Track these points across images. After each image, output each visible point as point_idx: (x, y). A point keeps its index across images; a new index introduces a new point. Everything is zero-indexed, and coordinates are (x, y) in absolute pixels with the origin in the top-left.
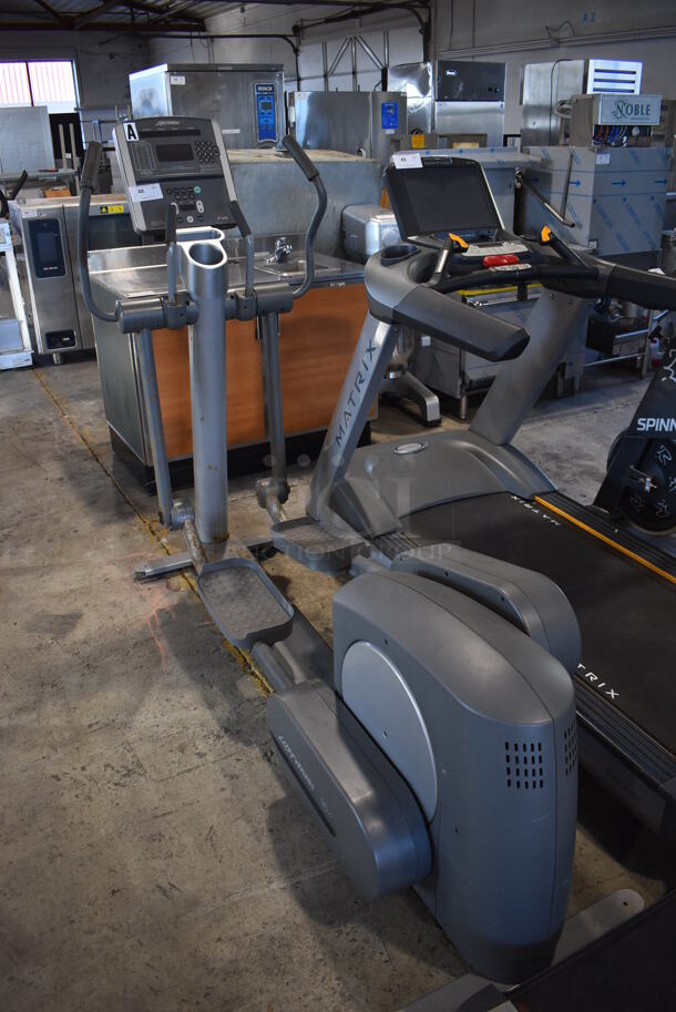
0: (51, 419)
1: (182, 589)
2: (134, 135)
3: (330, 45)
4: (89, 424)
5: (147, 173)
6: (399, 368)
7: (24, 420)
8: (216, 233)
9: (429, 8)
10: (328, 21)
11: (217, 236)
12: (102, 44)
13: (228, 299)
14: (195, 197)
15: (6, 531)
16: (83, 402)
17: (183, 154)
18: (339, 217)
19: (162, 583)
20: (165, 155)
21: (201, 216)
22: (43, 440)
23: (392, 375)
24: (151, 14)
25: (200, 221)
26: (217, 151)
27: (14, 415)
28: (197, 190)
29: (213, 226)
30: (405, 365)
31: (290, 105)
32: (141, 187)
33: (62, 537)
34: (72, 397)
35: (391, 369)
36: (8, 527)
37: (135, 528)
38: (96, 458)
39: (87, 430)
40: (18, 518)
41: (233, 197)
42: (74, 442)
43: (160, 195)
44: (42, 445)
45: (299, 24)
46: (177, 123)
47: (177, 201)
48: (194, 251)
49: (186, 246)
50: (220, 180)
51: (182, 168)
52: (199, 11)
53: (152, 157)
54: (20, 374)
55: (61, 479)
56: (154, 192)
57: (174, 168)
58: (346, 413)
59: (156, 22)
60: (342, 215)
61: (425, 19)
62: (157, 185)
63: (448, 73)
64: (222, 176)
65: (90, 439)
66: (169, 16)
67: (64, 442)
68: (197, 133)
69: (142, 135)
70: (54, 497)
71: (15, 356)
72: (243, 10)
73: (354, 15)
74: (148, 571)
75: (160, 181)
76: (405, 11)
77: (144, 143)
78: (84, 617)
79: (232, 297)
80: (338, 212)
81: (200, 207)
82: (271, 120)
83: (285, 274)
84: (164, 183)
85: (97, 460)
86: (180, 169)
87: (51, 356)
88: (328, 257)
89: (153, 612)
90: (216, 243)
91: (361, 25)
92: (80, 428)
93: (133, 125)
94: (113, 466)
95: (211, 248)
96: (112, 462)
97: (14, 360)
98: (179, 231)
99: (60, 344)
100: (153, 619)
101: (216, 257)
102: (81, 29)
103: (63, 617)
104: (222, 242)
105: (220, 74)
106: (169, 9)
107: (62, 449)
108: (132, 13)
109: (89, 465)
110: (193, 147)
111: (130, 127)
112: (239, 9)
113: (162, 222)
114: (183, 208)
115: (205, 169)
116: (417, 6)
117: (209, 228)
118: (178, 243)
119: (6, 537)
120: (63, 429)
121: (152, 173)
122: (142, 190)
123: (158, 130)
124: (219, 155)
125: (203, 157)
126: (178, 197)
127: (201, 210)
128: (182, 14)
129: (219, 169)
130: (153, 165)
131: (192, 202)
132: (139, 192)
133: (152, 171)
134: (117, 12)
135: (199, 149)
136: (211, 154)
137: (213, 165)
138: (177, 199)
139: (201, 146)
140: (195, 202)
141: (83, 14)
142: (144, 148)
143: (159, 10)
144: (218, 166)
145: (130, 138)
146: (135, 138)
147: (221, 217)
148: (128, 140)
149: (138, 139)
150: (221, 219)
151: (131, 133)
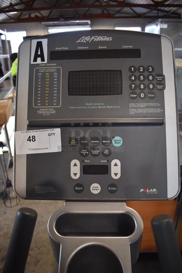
2: (42, 55)
5: (46, 112)
14: (110, 153)
17: (107, 85)
25: (111, 193)
28: (117, 142)
32: (32, 133)
47: (82, 157)
56: (50, 141)
62: (58, 131)
66: (170, 14)
69: (53, 56)
77: (54, 66)
81: (116, 169)
84: (69, 130)
93: (45, 42)
102: (143, 18)
108: (158, 13)
114: (88, 170)
121: (54, 112)
122: (34, 137)
123: (79, 48)
124: (164, 88)
125: (138, 91)
126: (84, 152)
127: (116, 174)
128: (174, 13)
129: (159, 110)
130: (58, 99)
131: (104, 161)
132: (29, 140)
133: (55, 109)
134: (154, 13)
135: (133, 78)
136: (151, 86)
137: (152, 104)
138: (82, 155)
139: (137, 74)
140: (109, 162)
141: (144, 14)
142: (51, 74)
143: (167, 12)
144: (158, 105)
145: (35, 60)
146: (43, 60)
147: (145, 189)
148: (32, 63)
149: (46, 61)
150: (144, 192)
151: (39, 53)
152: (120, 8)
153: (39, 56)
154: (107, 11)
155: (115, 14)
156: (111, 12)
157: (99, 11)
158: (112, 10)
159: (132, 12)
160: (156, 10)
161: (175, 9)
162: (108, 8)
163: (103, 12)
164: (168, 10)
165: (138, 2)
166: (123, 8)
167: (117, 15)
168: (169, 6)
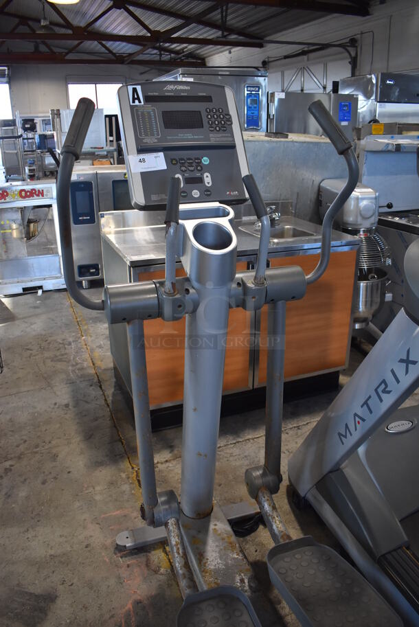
0: (71, 340)
1: (162, 570)
2: (138, 99)
3: (286, 73)
4: (100, 347)
5: (150, 141)
6: (364, 320)
7: (50, 339)
8: (224, 210)
9: (356, 47)
10: (286, 57)
11: (226, 214)
12: (142, 74)
13: (234, 285)
14: (202, 169)
15: (7, 464)
16: (99, 324)
17: (192, 121)
18: (316, 189)
19: (141, 558)
20: (172, 121)
21: (208, 190)
22: (60, 360)
23: (357, 326)
24: (172, 55)
25: (207, 196)
26: (230, 120)
27: (44, 333)
28: (206, 161)
29: (221, 202)
30: (370, 317)
31: (271, 101)
32: (142, 156)
33: (55, 478)
34: (91, 319)
35: (356, 320)
36: (11, 459)
37: (124, 475)
38: (100, 384)
39: (98, 353)
40: (22, 448)
41: (245, 172)
42: (85, 364)
43: (163, 166)
44: (59, 366)
45: (267, 60)
46: (186, 88)
47: (182, 172)
48: (198, 232)
49: (190, 225)
50: (230, 151)
51: (190, 136)
52: (202, 53)
53: (158, 122)
54: (57, 295)
55: (67, 406)
56: (157, 162)
57: (181, 136)
58: (356, 415)
59: (175, 59)
60: (319, 186)
61: (353, 54)
62: (161, 154)
63: (388, 82)
64: (233, 147)
65: (98, 363)
66: (183, 56)
67: (77, 364)
68: (208, 99)
69: (148, 99)
70: (58, 425)
71: (54, 281)
72: (230, 53)
73: (304, 53)
74: (129, 544)
75: (164, 149)
76: (340, 49)
77: (150, 107)
78: (58, 602)
79: (239, 284)
80: (316, 183)
81: (208, 179)
82: (256, 113)
83: (276, 241)
84: (170, 153)
85: (101, 387)
86: (187, 137)
87: (81, 282)
88: (305, 222)
89: (129, 606)
90: (224, 222)
91: (308, 60)
92: (92, 350)
93: (139, 88)
94: (114, 395)
95: (219, 229)
96: (113, 390)
97: (53, 284)
98: (182, 207)
99: (88, 274)
100: (128, 615)
101: (224, 240)
102: (128, 63)
103: (37, 597)
104: (231, 221)
105: (220, 77)
106: (183, 52)
107: (73, 371)
108: (161, 55)
109: (94, 392)
110: (204, 114)
111: (135, 90)
112: (228, 52)
113: (164, 196)
114: (189, 181)
115: (215, 138)
116: (348, 46)
117: (216, 204)
118: (180, 221)
119: (7, 470)
120: (78, 351)
121: (156, 141)
122: (144, 160)
123: (167, 94)
124: (232, 124)
125: (214, 126)
126: (183, 168)
127: (208, 183)
128: (191, 55)
129: (231, 139)
130: (158, 132)
131: (198, 175)
132: (140, 161)
133: (156, 138)
134: (152, 54)
135: (209, 117)
136: (223, 122)
137: (224, 135)
138: (182, 171)
139: (212, 113)
140: (202, 174)
141: (130, 55)
142: (149, 113)
143: (177, 53)
144: (229, 135)
145: (134, 102)
146: (140, 102)
147: (230, 192)
148: (131, 104)
149: (142, 103)
150: (230, 194)
151: (136, 97)
152: (76, 42)
153: (136, 99)
154: (48, 46)
155: (67, 54)
156: (56, 50)
157: (27, 47)
158: (59, 46)
159: (103, 50)
160: (154, 48)
161: (191, 46)
162: (49, 42)
163: (36, 47)
164: (178, 48)
165: (114, 29)
166: (81, 43)
167: (69, 57)
168: (180, 40)
